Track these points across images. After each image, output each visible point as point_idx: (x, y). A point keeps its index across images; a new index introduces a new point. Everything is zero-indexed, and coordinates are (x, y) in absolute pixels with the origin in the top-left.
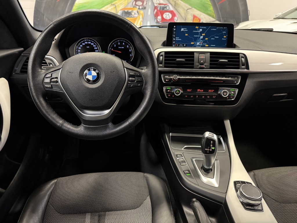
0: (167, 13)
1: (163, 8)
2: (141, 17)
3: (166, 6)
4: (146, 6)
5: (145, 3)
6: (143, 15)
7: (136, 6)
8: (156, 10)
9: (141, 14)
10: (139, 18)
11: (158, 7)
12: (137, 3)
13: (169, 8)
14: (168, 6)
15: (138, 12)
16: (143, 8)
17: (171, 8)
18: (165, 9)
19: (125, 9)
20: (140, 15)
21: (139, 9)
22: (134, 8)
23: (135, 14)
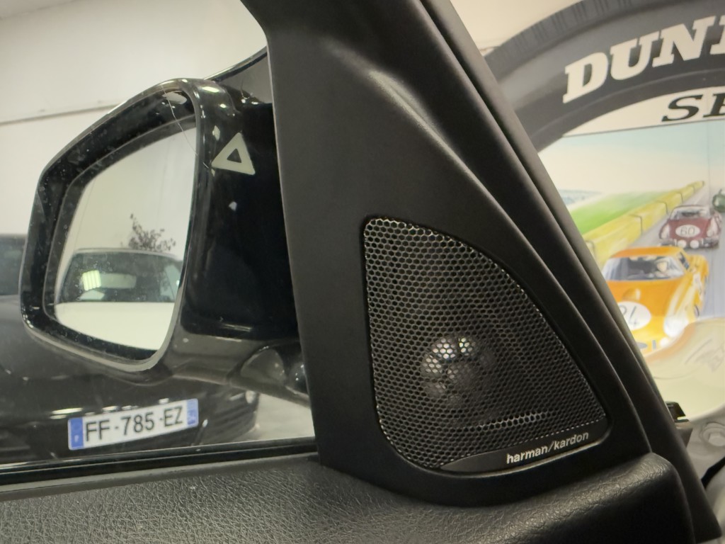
2: (697, 276)
4: (716, 237)
5: (713, 227)
6: (704, 270)
7: (675, 241)
9: (697, 267)
10: (691, 279)
12: (678, 231)
15: (683, 260)
16: (707, 245)
19: (628, 251)
20: (695, 270)
21: (688, 248)
22: (665, 247)
23: (670, 267)
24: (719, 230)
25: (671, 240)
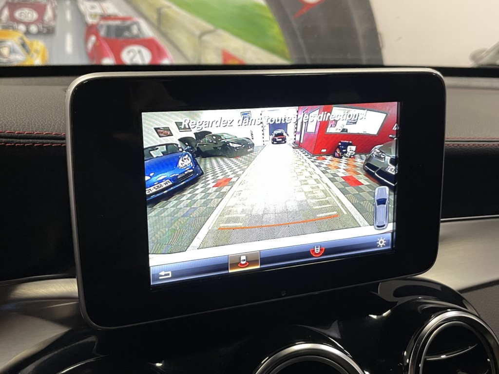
0: (136, 48)
1: (119, 30)
2: (38, 61)
3: (128, 23)
4: (52, 23)
5: (49, 14)
6: (44, 55)
7: (15, 25)
8: (93, 39)
9: (37, 52)
11: (102, 26)
12: (17, 14)
13: (139, 29)
14: (137, 23)
15: (23, 45)
16: (45, 31)
17: (148, 32)
18: (127, 34)
20: (35, 55)
21: (28, 33)
22: (5, 32)
23: (12, 51)
24: (55, 16)
25: (11, 23)
